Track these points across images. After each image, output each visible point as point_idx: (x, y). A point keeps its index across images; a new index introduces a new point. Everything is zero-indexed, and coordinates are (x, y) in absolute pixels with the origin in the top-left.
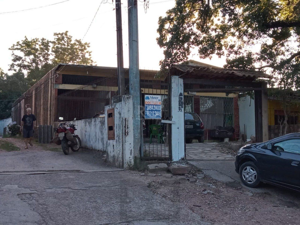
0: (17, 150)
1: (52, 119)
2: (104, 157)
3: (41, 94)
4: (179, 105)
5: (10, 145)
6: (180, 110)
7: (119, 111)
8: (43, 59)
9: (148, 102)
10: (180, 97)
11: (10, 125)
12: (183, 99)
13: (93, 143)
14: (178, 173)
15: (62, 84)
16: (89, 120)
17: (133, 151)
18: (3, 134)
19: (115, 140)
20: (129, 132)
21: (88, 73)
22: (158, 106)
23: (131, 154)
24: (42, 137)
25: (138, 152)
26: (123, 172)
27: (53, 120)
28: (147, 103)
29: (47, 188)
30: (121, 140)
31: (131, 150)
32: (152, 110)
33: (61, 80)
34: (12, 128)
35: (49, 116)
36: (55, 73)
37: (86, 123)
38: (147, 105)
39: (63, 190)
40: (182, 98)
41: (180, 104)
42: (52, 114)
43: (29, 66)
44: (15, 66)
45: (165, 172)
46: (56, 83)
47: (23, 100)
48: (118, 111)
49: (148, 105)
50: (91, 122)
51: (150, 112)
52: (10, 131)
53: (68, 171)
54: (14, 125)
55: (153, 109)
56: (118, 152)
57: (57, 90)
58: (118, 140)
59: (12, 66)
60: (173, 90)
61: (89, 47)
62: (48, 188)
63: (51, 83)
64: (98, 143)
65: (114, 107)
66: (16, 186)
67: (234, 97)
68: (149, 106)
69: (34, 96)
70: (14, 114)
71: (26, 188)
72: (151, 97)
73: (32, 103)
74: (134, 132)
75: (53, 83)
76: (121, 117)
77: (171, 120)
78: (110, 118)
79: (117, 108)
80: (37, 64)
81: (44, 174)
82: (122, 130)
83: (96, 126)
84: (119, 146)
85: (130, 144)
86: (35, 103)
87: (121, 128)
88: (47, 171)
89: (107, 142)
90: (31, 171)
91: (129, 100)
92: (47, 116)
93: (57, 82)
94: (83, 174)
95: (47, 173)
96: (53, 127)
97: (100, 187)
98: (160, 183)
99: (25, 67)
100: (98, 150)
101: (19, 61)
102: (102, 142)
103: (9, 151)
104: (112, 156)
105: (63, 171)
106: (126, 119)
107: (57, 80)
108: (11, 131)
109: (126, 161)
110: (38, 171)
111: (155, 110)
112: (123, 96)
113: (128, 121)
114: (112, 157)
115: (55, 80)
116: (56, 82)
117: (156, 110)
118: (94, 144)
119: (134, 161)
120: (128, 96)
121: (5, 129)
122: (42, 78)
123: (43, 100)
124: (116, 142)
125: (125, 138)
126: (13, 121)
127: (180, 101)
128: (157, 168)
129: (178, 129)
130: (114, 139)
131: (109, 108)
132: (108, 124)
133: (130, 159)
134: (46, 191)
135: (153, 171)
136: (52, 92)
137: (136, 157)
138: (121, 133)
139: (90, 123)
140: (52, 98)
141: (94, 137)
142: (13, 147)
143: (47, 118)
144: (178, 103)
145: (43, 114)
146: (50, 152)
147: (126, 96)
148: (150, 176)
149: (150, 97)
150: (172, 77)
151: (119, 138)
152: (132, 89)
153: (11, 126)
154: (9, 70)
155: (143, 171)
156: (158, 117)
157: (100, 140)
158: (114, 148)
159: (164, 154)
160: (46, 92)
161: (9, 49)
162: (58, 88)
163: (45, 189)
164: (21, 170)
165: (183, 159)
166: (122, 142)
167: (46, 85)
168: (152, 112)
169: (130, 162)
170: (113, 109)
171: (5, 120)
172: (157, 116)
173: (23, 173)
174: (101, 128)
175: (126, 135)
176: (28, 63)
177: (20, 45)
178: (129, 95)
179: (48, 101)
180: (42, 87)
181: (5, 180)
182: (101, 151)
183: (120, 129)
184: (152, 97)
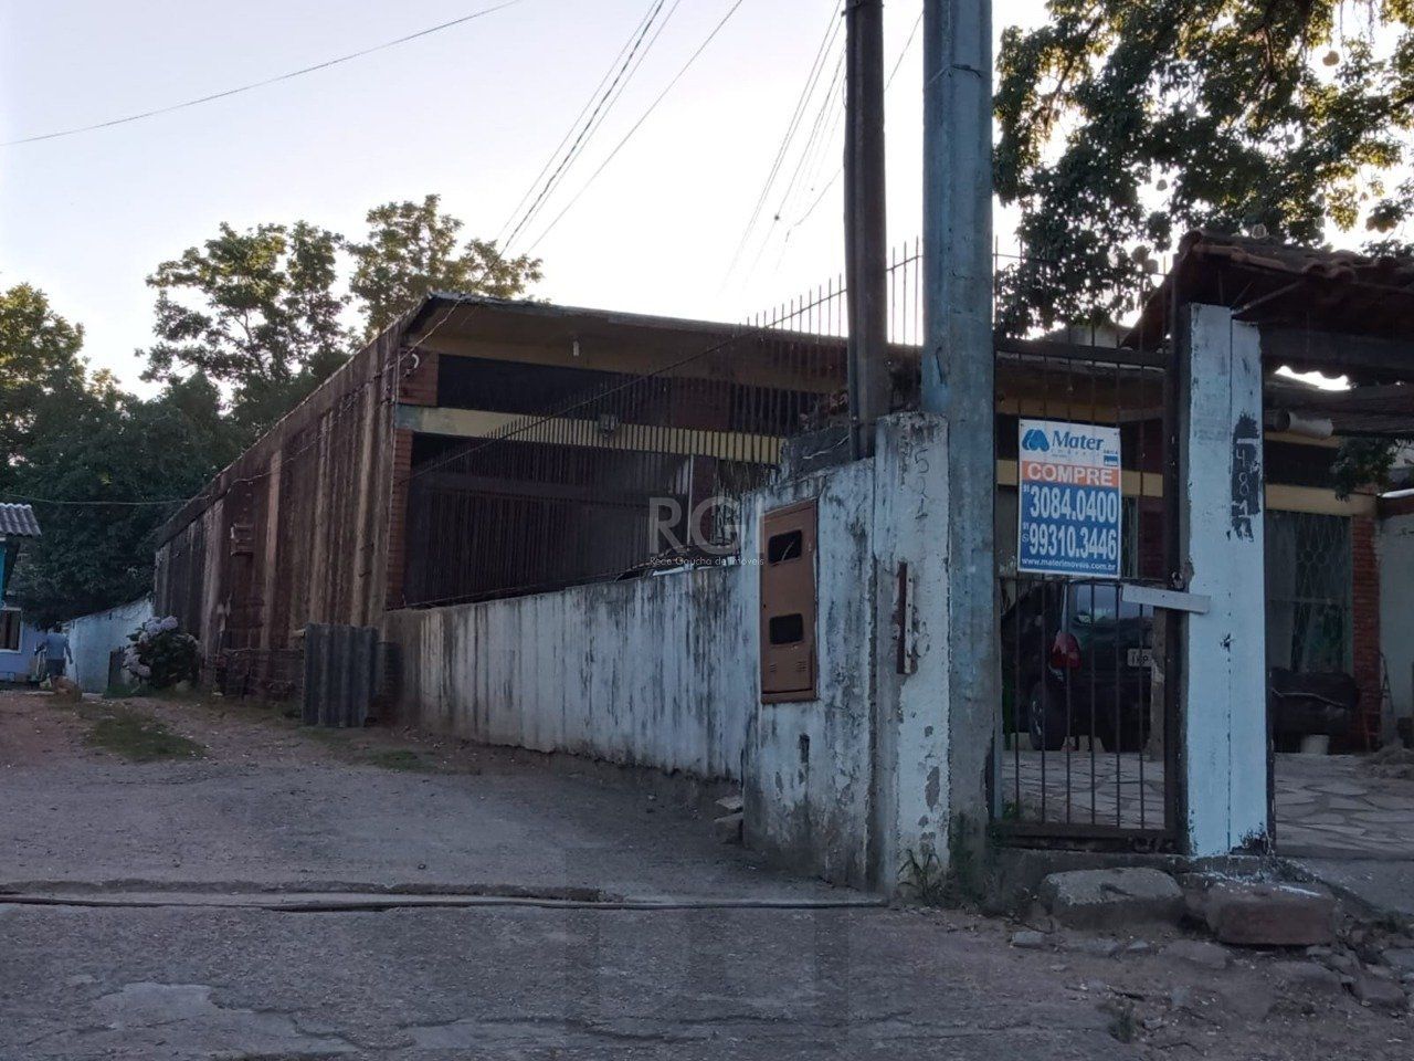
0: (186, 756)
1: (377, 596)
2: (725, 812)
3: (317, 463)
4: (1236, 497)
5: (144, 729)
6: (1243, 529)
7: (852, 519)
8: (311, 327)
9: (1043, 465)
10: (1239, 441)
11: (144, 633)
12: (1259, 458)
13: (638, 727)
14: (1262, 940)
15: (439, 405)
16: (615, 591)
17: (943, 780)
18: (106, 686)
19: (820, 707)
20: (921, 651)
21: (576, 352)
22: (1102, 494)
23: (932, 797)
24: (323, 690)
25: (977, 788)
26: (885, 915)
27: (384, 598)
28: (1035, 471)
29: (417, 1015)
30: (867, 704)
31: (935, 772)
32: (1063, 516)
33: (432, 388)
34: (151, 649)
35: (358, 581)
36: (403, 344)
37: (591, 608)
38: (1032, 483)
39: (530, 1039)
40: (1250, 450)
41: (1243, 489)
42: (374, 571)
43: (237, 362)
44: (175, 358)
45: (1169, 929)
46: (405, 401)
47: (219, 506)
48: (843, 518)
49: (1041, 484)
50: (626, 602)
51: (1053, 527)
52: (142, 662)
53: (526, 895)
54: (164, 631)
55: (1067, 510)
56: (842, 781)
57: (410, 439)
58: (838, 703)
59: (161, 357)
60: (1196, 395)
61: (535, 276)
62: (425, 1016)
63: (378, 402)
64: (676, 722)
65: (817, 494)
66: (200, 995)
67: (1354, 515)
68: (1046, 490)
69: (275, 481)
70: (165, 581)
71: (267, 1011)
72: (1057, 433)
73: (264, 516)
74: (952, 656)
75: (389, 399)
76: (869, 555)
77: (1184, 589)
78: (787, 567)
79: (841, 496)
80: (280, 353)
81: (379, 907)
82: (873, 640)
83: (661, 624)
84: (847, 746)
85: (929, 731)
86: (280, 514)
87: (868, 629)
88: (393, 892)
89: (754, 717)
90: (289, 888)
91: (926, 445)
92: (350, 580)
93: (410, 398)
94: (632, 917)
95: (405, 905)
96: (383, 637)
97: (783, 1019)
98: (1183, 1008)
99: (221, 364)
100: (670, 769)
101: (195, 337)
102: (700, 721)
103: (145, 761)
104: (791, 805)
105: (493, 892)
106: (903, 567)
107: (409, 386)
108: (151, 662)
109: (903, 845)
110: (330, 884)
111: (1081, 518)
112: (890, 419)
113: (915, 581)
114: (795, 815)
115: (401, 382)
116: (405, 392)
117: (1088, 517)
118: (644, 734)
119: (949, 846)
120: (918, 423)
121: (117, 657)
122: (327, 381)
123: (328, 496)
124: (829, 715)
125: (897, 692)
126: (156, 613)
127: (1239, 469)
128: (1112, 897)
129: (1224, 652)
130: (814, 699)
131: (777, 502)
132: (763, 606)
133: (928, 830)
134: (412, 1043)
135: (1094, 918)
136: (383, 446)
137: (962, 817)
138: (866, 658)
139: (618, 608)
140: (380, 481)
141: (643, 689)
142: (164, 737)
143: (349, 591)
144: (1229, 477)
145: (323, 570)
146: (374, 770)
147: (907, 420)
148: (1078, 950)
149: (1050, 437)
150: (1193, 315)
151: (847, 692)
152: (942, 376)
153: (151, 639)
154: (148, 376)
155: (1020, 913)
156: (1098, 567)
157: (684, 711)
158: (805, 758)
159: (1090, 806)
160: (345, 451)
161: (150, 282)
162: (417, 430)
163: (403, 1026)
164: (221, 878)
165: (1255, 846)
166: (873, 719)
167: (344, 417)
168: (1062, 534)
169: (928, 853)
170: (812, 509)
171: (118, 612)
172: (1095, 562)
173: (239, 898)
174: (697, 639)
175: (907, 670)
176: (239, 344)
177: (202, 262)
178: (927, 416)
179: (355, 502)
180: (324, 429)
181: (123, 945)
182: (693, 776)
183: (859, 632)
184: (1067, 434)
